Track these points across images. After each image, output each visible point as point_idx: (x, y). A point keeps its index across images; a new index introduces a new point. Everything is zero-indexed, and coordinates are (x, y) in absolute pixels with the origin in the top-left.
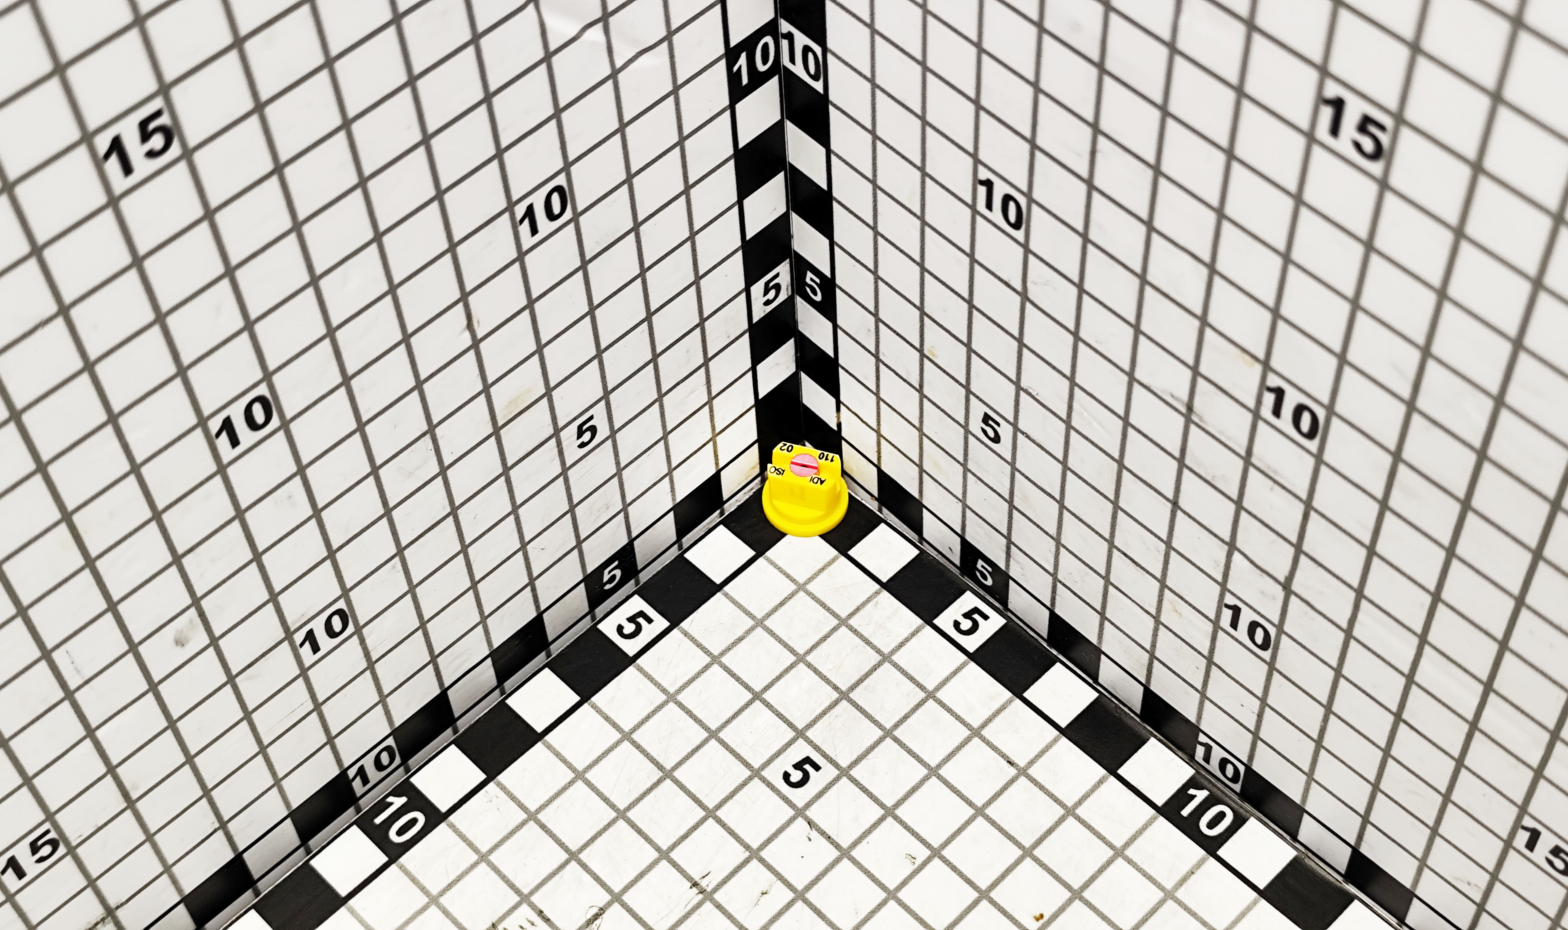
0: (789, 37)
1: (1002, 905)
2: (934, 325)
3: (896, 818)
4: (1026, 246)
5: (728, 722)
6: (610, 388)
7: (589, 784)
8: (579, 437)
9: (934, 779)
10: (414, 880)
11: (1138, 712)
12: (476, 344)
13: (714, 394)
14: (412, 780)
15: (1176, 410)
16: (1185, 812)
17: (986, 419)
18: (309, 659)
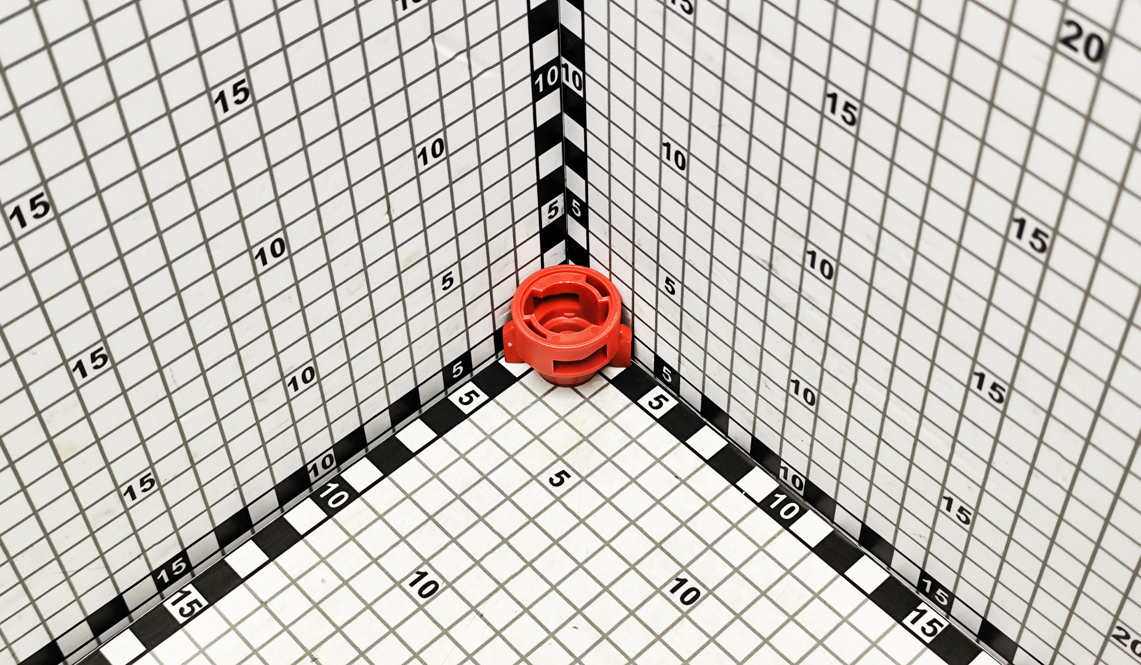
0: (566, 66)
1: (668, 550)
2: (640, 227)
3: (612, 504)
4: (687, 179)
5: (519, 451)
6: (461, 257)
7: (441, 481)
8: (444, 282)
9: (634, 484)
10: (341, 527)
11: (749, 451)
12: (391, 223)
13: (519, 268)
14: (342, 475)
15: (764, 268)
16: (773, 506)
17: (668, 280)
18: (293, 394)
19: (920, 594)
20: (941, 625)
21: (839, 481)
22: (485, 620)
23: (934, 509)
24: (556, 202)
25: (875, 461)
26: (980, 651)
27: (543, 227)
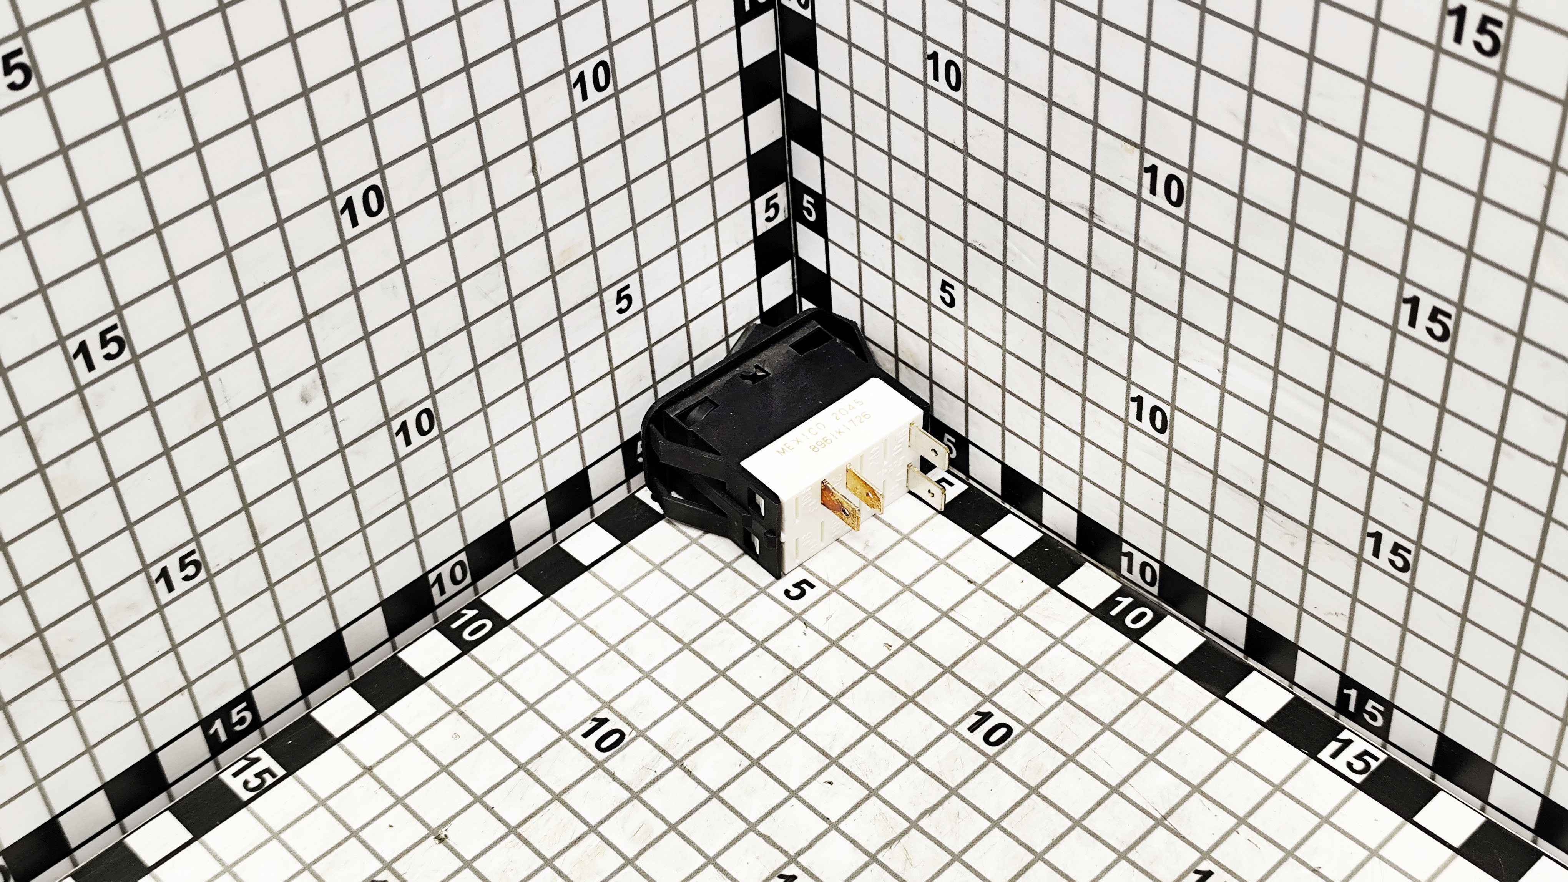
1: (962, 676)
2: (901, 207)
3: (876, 619)
4: (964, 104)
6: (643, 264)
7: (626, 600)
8: (618, 300)
9: (908, 593)
10: (482, 666)
11: (1075, 542)
12: (538, 188)
16: (1114, 613)
17: (944, 284)
18: (403, 450)
19: (1341, 717)
20: (1376, 759)
21: (1209, 555)
22: (695, 778)
23: (1354, 560)
24: (775, 196)
25: (1263, 503)
26: (1437, 790)
27: (759, 233)
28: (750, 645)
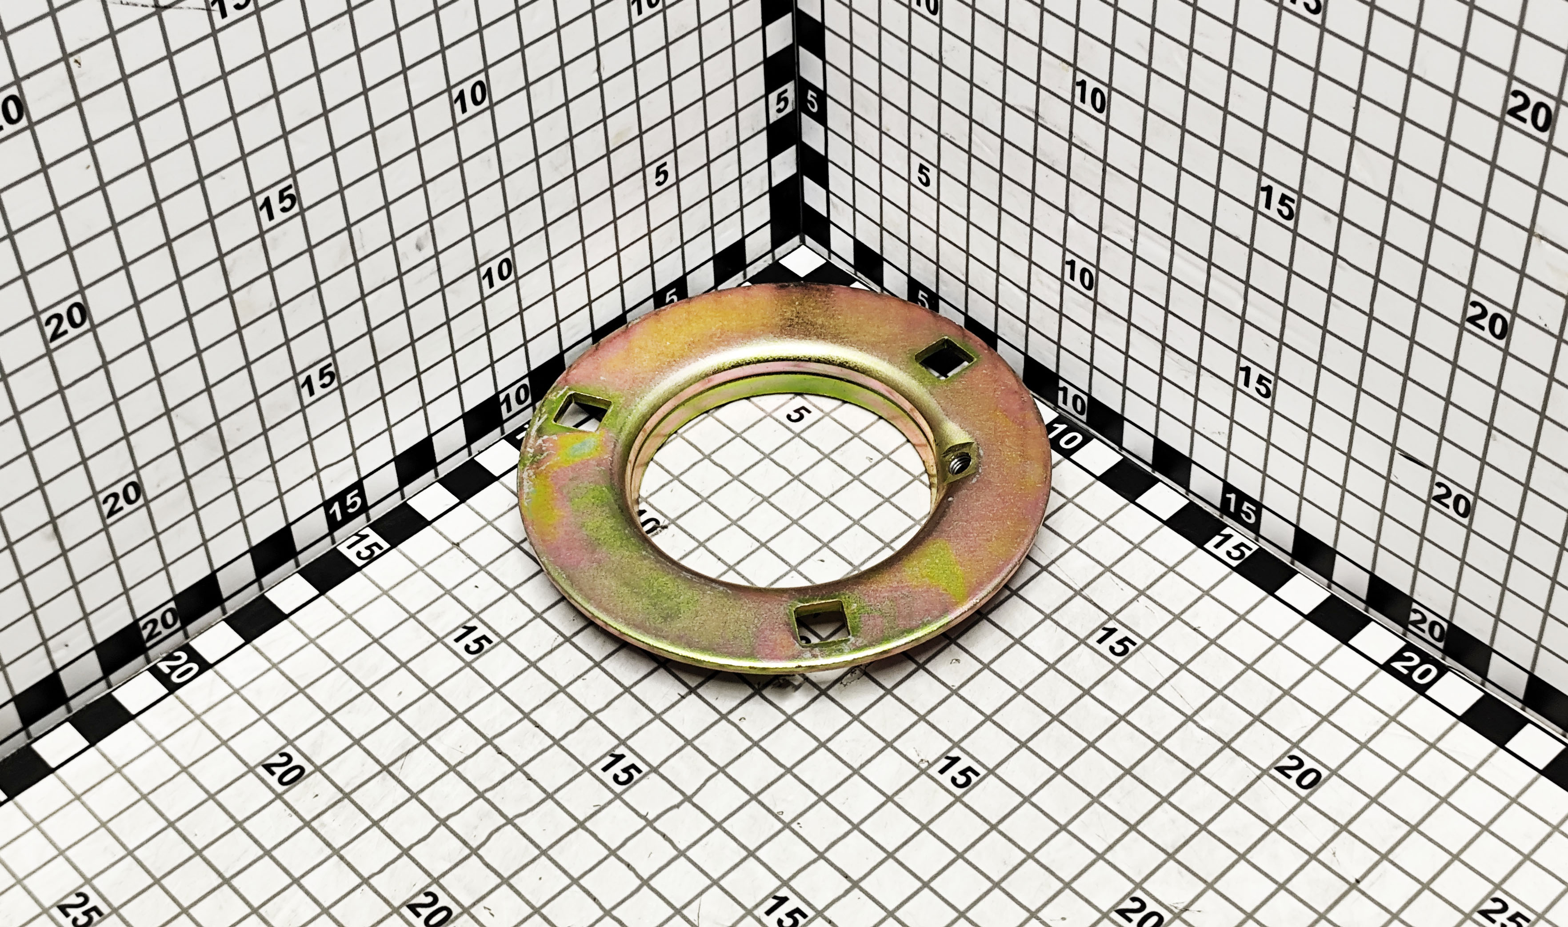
2: (888, 104)
3: (861, 438)
4: (940, 25)
6: (678, 144)
12: (601, 84)
13: (742, 172)
15: (1030, 118)
17: (922, 167)
18: (487, 291)
19: (1224, 516)
20: (1250, 549)
21: (1125, 388)
22: (715, 556)
23: (1231, 389)
24: (786, 91)
25: (1164, 345)
26: (1294, 573)
27: (771, 121)
28: (760, 456)
